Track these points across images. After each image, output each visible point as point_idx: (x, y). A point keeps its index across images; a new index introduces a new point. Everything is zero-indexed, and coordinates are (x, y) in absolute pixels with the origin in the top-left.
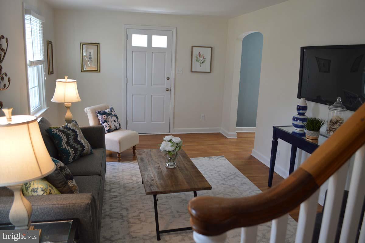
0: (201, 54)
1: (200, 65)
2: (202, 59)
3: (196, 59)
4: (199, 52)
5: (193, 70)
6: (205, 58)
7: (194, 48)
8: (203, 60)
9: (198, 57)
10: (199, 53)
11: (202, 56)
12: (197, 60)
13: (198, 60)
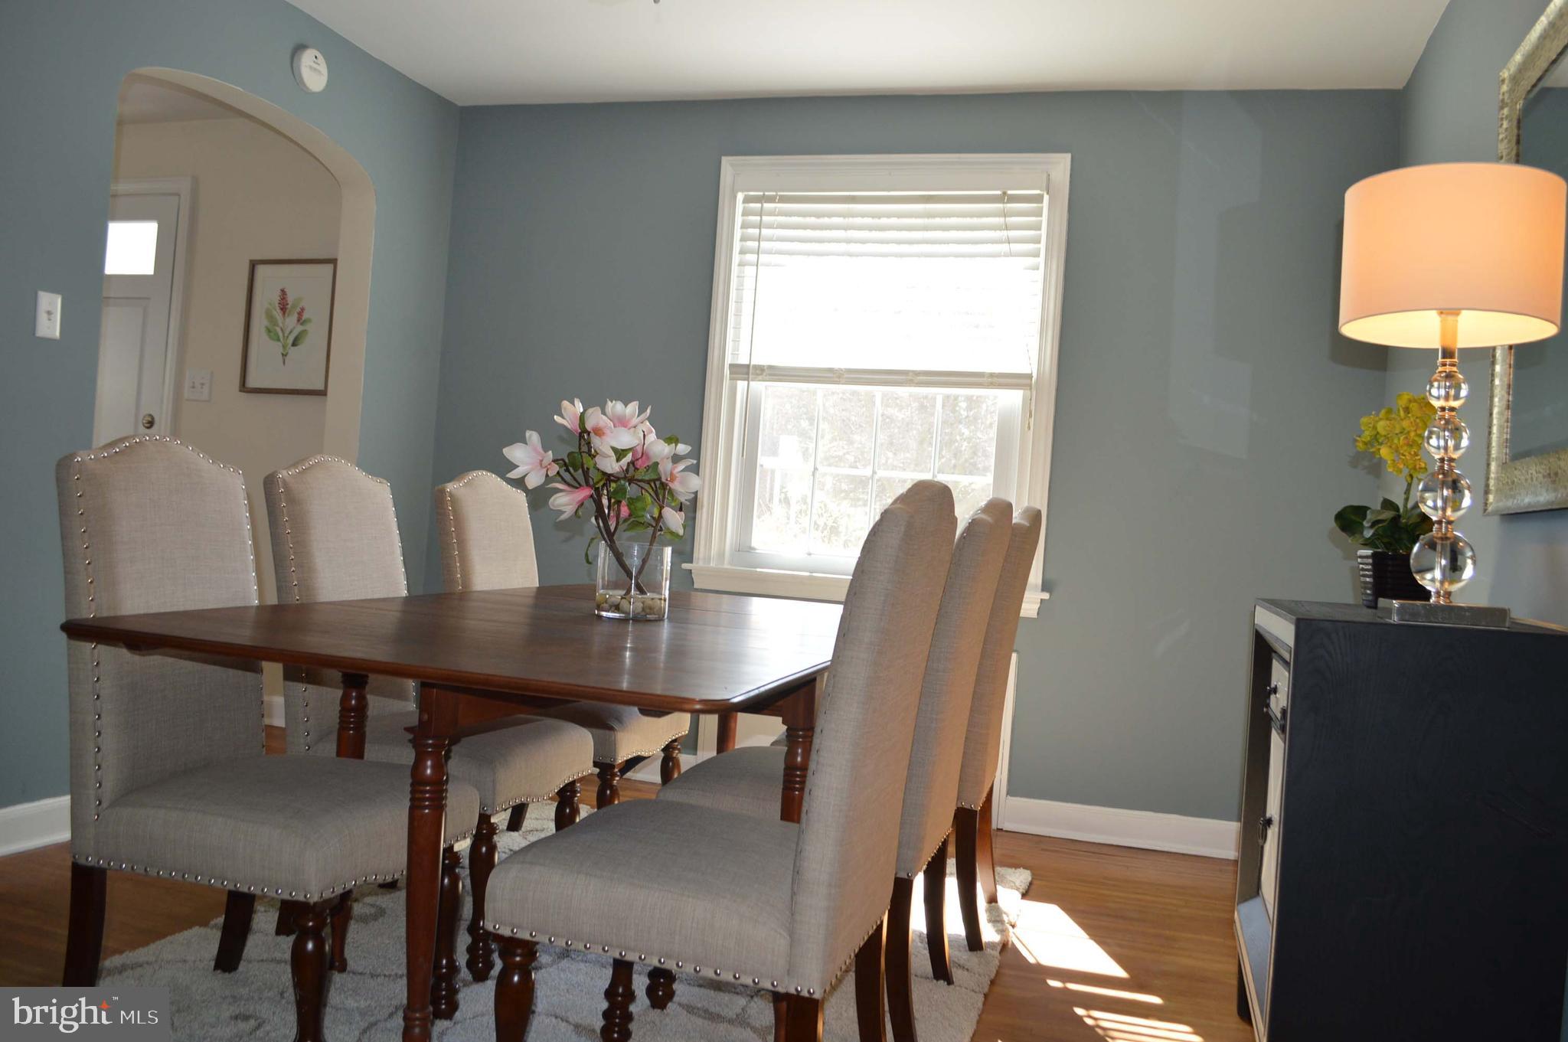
0: (290, 299)
1: (284, 355)
2: (291, 321)
3: (265, 322)
4: (283, 291)
5: (252, 383)
6: (307, 321)
7: (261, 270)
8: (300, 328)
9: (277, 314)
10: (279, 293)
11: (294, 306)
12: (269, 331)
13: (278, 330)
